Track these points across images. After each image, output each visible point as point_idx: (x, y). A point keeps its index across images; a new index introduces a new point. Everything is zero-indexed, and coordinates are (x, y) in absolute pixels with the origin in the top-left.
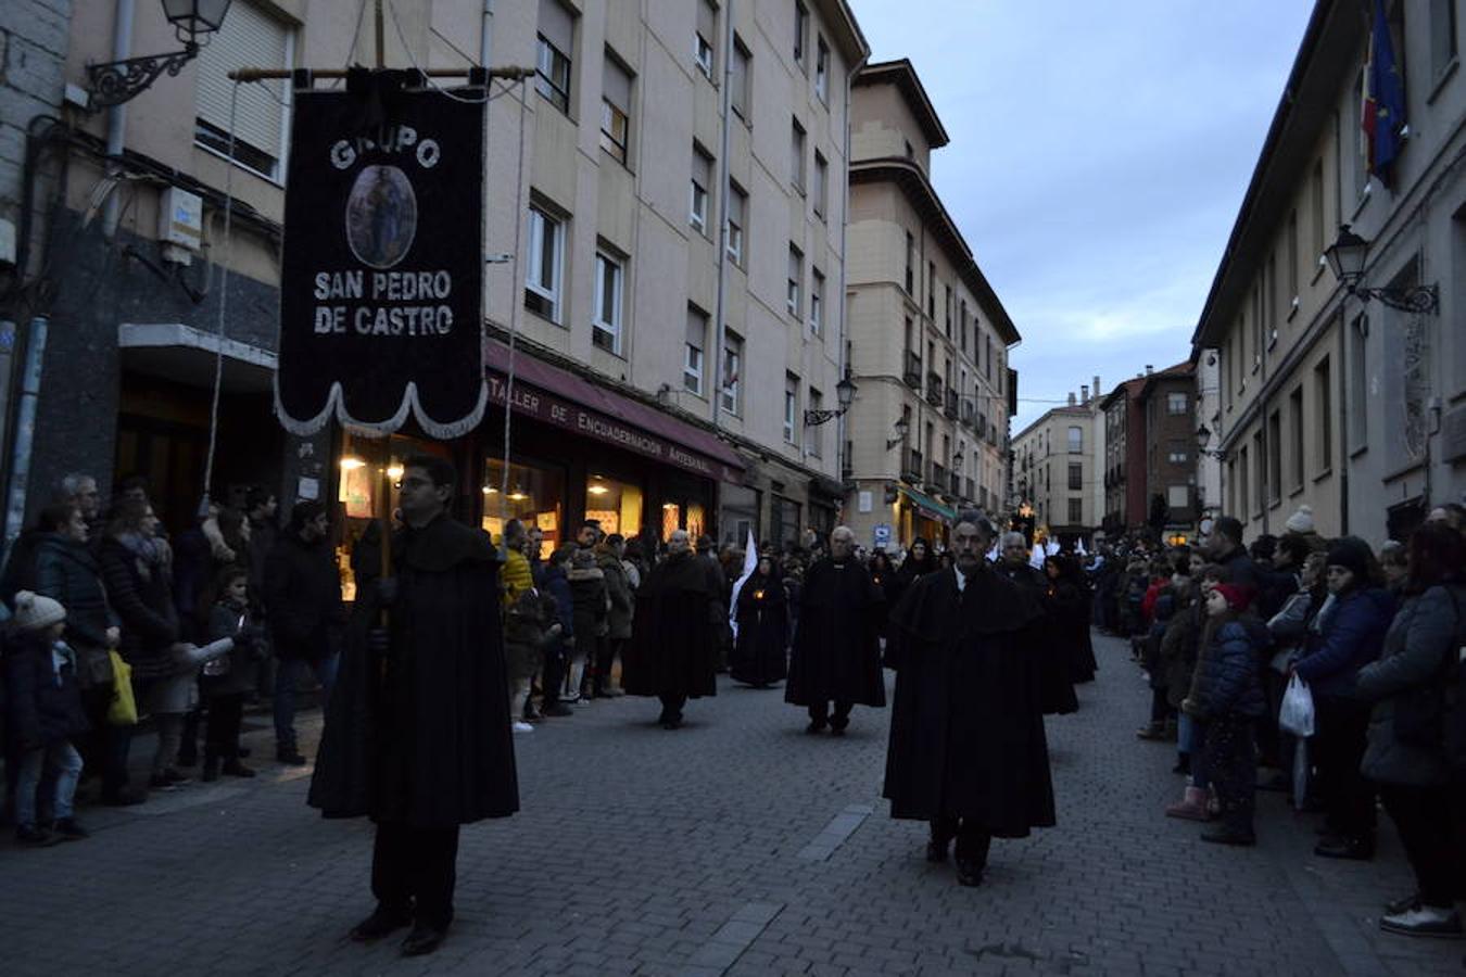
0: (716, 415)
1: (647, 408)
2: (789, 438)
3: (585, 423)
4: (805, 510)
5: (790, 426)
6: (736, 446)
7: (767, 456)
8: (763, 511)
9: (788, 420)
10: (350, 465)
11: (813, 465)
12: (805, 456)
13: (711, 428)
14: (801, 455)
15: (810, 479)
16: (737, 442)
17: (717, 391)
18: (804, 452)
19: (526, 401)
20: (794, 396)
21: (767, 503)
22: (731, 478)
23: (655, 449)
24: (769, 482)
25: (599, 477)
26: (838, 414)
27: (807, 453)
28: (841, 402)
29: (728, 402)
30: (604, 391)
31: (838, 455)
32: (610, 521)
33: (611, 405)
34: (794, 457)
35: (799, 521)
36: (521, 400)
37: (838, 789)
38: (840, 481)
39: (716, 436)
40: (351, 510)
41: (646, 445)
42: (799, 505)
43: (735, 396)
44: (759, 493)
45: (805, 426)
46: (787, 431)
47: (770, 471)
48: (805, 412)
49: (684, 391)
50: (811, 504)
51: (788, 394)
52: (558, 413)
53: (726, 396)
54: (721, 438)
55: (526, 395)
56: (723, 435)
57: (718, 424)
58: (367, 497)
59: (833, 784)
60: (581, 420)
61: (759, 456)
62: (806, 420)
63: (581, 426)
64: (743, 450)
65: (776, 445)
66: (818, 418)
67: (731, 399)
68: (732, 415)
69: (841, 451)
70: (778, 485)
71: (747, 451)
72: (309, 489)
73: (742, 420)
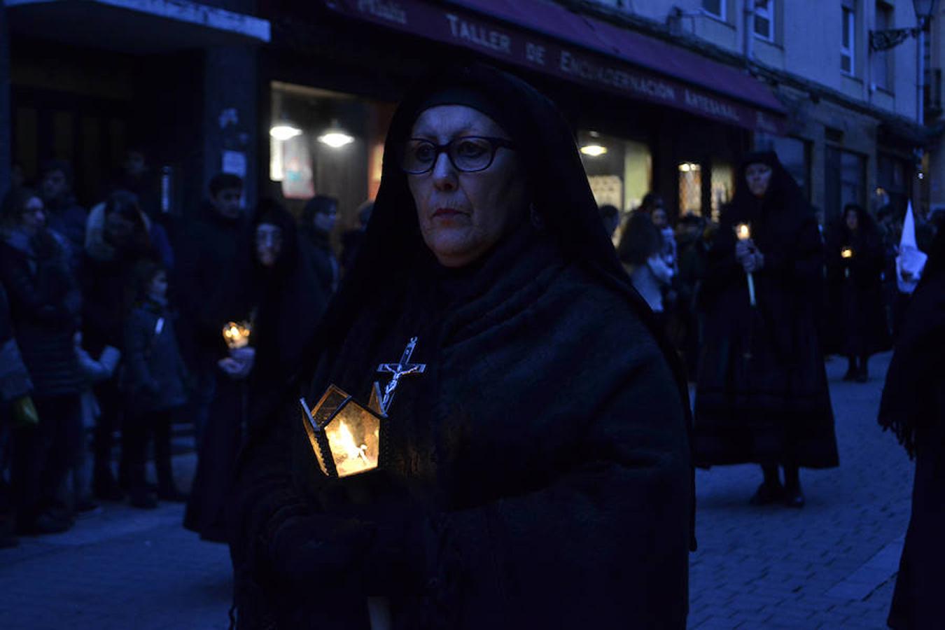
0: (745, 46)
1: (654, 41)
2: (849, 70)
3: (567, 65)
4: (872, 164)
5: (850, 53)
6: (775, 84)
7: (818, 94)
8: (814, 169)
9: (846, 44)
10: (282, 134)
11: (882, 103)
12: (870, 92)
13: (739, 62)
14: (866, 92)
15: (877, 122)
16: (775, 78)
17: (746, 13)
18: (869, 87)
19: (493, 40)
20: (854, 12)
21: (819, 156)
22: (770, 127)
23: (667, 93)
24: (822, 129)
25: (594, 134)
26: (915, 33)
27: (873, 88)
28: (918, 16)
29: (762, 26)
30: (589, 20)
31: (918, 87)
32: (611, 190)
33: (603, 39)
34: (854, 93)
35: (864, 178)
36: (488, 39)
37: (892, 515)
38: (921, 121)
39: (747, 72)
40: (289, 189)
41: (652, 88)
42: (864, 158)
43: (771, 19)
44: (808, 145)
45: (870, 52)
46: (845, 62)
47: (824, 114)
48: (870, 33)
49: (702, 15)
50: (880, 155)
51: (846, 11)
52: (535, 54)
53: (757, 18)
54: (754, 75)
55: (493, 34)
56: (756, 70)
57: (750, 56)
58: (307, 172)
59: (884, 509)
60: (564, 61)
61: (807, 95)
62: (871, 43)
63: (564, 68)
64: (784, 89)
65: (831, 79)
66: (887, 40)
67: (766, 22)
68: (769, 43)
69: (922, 83)
70: (833, 133)
71: (793, 90)
72: (234, 164)
73: (782, 48)
